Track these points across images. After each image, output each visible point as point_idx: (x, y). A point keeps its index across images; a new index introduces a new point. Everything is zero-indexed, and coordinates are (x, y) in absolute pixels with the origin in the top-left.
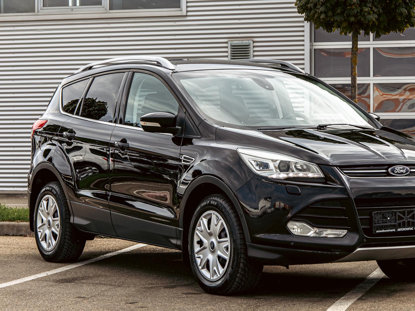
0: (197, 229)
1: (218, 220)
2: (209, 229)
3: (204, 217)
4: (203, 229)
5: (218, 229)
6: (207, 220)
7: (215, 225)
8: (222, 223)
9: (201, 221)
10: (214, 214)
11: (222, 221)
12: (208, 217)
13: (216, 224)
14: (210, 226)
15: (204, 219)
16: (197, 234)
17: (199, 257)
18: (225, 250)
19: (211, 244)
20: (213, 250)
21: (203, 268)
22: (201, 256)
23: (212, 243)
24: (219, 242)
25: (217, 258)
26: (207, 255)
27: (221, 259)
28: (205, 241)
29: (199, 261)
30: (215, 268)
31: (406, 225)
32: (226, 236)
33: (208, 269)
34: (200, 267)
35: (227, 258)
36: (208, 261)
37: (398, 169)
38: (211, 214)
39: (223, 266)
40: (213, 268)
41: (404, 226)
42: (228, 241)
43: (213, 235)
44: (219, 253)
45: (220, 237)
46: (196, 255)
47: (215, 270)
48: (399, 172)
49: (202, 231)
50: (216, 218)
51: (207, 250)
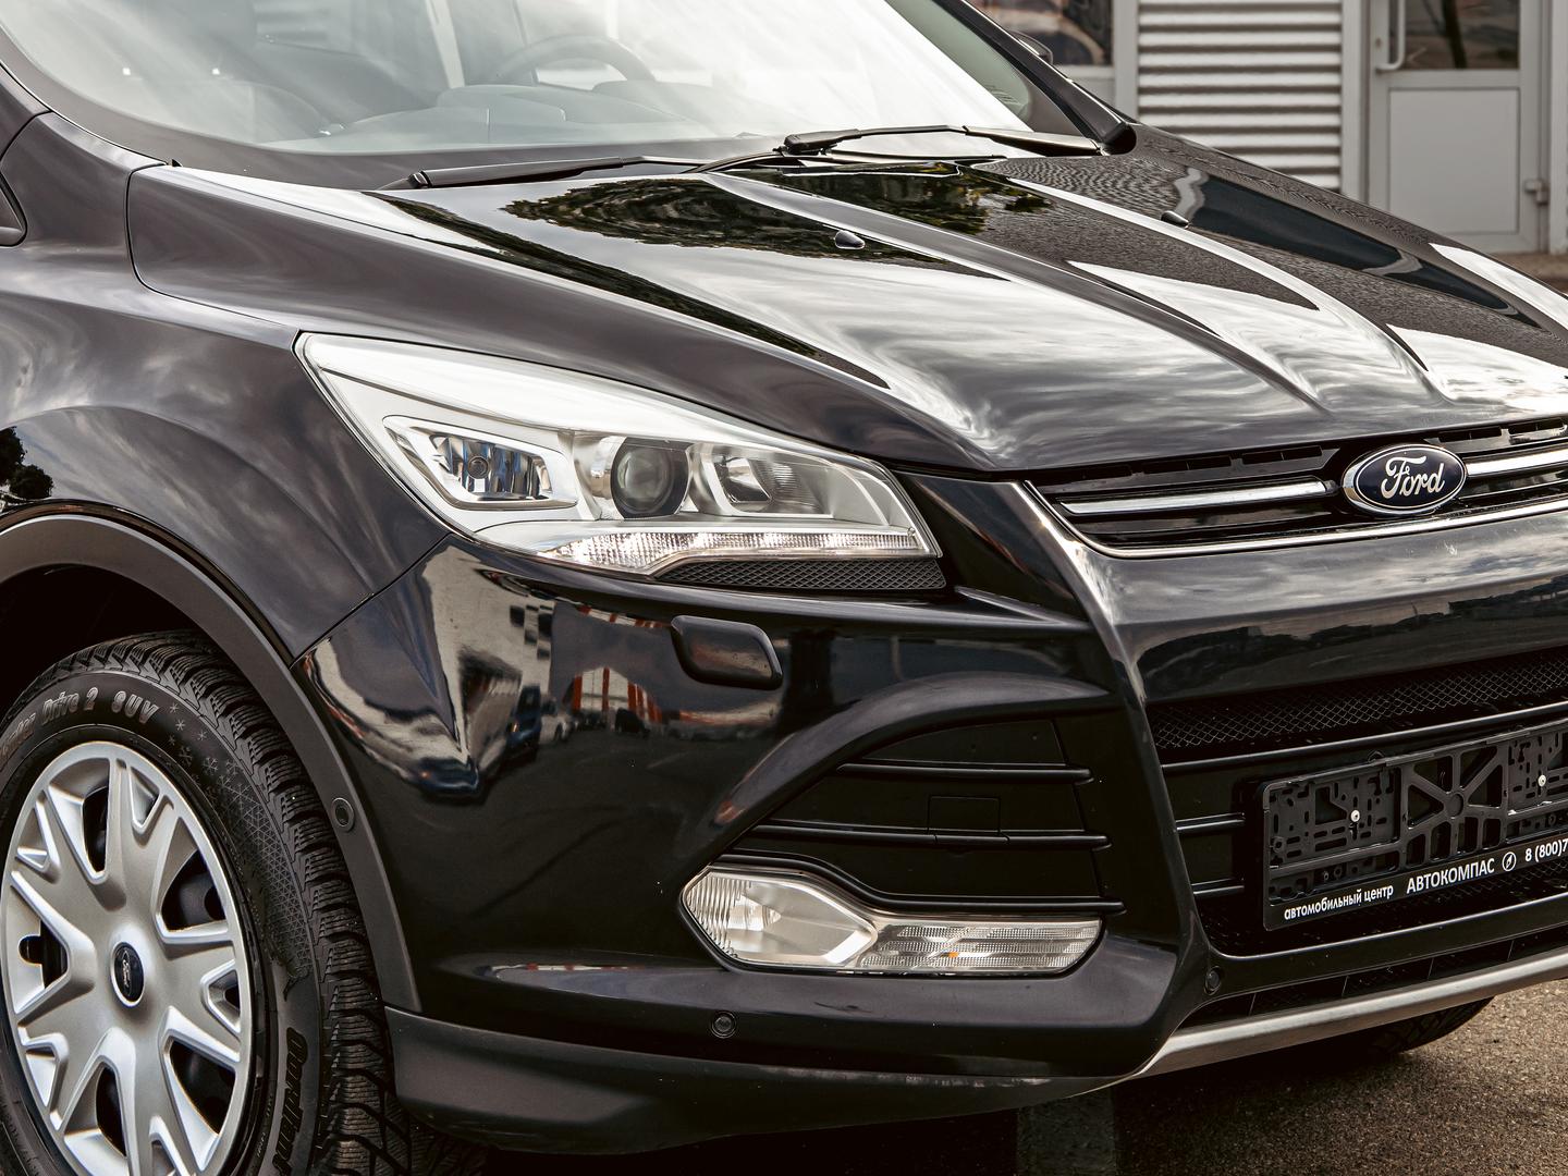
0: (19, 860)
1: (152, 803)
2: (98, 861)
3: (61, 782)
4: (55, 857)
5: (156, 865)
6: (81, 802)
7: (135, 833)
8: (181, 825)
9: (41, 809)
10: (122, 764)
11: (181, 809)
12: (88, 785)
13: (142, 828)
14: (100, 844)
15: (59, 798)
16: (16, 891)
17: (46, 1051)
18: (219, 1004)
19: (118, 965)
20: (132, 999)
21: (74, 1126)
22: (57, 1040)
23: (125, 955)
24: (172, 952)
25: (168, 1059)
26: (98, 1038)
27: (193, 1067)
28: (75, 938)
29: (42, 1074)
30: (159, 1127)
31: (1454, 850)
32: (215, 913)
33: (113, 1132)
34: (56, 1121)
35: (236, 1056)
36: (106, 1078)
37: (1401, 473)
38: (104, 763)
39: (214, 1114)
40: (143, 1125)
41: (1443, 857)
42: (228, 943)
43: (128, 901)
44: (178, 1022)
45: (175, 918)
46: (23, 1037)
47: (158, 1143)
48: (1407, 494)
49: (49, 877)
50: (139, 791)
51: (98, 1005)
